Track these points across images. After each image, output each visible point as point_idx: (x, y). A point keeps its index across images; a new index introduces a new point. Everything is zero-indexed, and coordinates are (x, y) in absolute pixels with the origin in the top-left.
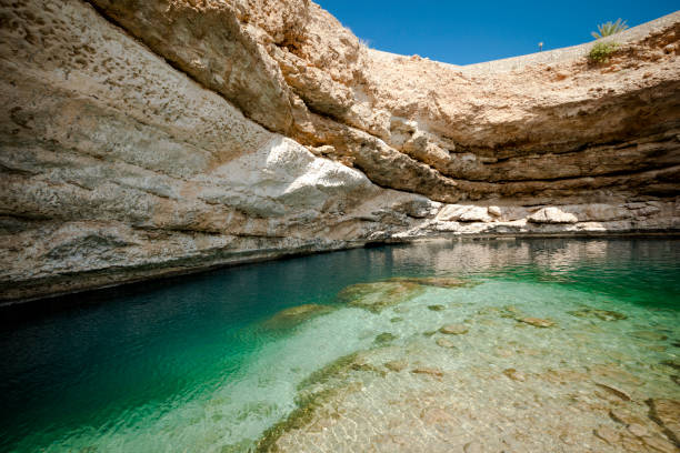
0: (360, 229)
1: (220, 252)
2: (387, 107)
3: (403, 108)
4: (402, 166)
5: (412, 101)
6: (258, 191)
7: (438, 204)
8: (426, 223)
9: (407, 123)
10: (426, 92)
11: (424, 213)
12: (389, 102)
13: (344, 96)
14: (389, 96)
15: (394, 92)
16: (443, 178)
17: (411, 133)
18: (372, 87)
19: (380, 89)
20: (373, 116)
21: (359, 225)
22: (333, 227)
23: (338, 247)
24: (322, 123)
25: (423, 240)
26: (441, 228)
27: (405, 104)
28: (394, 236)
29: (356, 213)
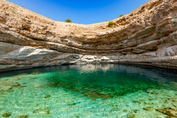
0: (59, 61)
1: (13, 67)
2: (58, 37)
3: (63, 37)
4: (66, 48)
5: (65, 35)
6: (19, 56)
7: (82, 55)
8: (79, 59)
9: (65, 40)
10: (70, 33)
11: (77, 57)
12: (59, 36)
13: (42, 37)
14: (59, 35)
15: (60, 34)
16: (81, 50)
17: (68, 41)
18: (53, 33)
19: (56, 34)
20: (55, 39)
21: (58, 60)
22: (50, 61)
23: (52, 65)
24: (38, 42)
25: (79, 63)
26: (83, 60)
27: (63, 36)
28: (70, 62)
29: (56, 58)
